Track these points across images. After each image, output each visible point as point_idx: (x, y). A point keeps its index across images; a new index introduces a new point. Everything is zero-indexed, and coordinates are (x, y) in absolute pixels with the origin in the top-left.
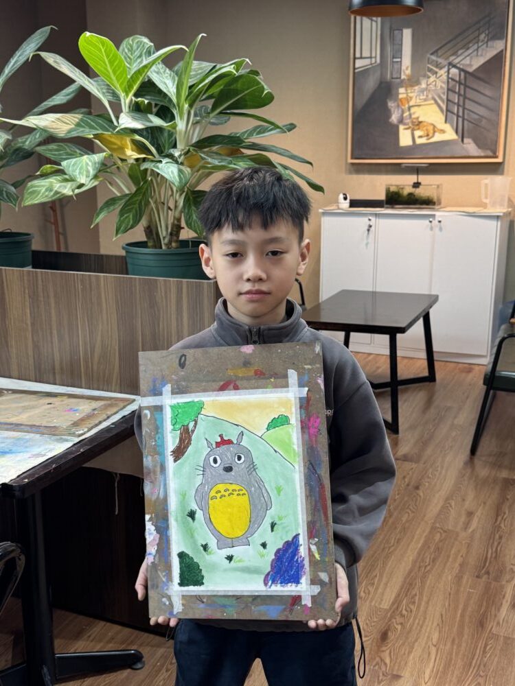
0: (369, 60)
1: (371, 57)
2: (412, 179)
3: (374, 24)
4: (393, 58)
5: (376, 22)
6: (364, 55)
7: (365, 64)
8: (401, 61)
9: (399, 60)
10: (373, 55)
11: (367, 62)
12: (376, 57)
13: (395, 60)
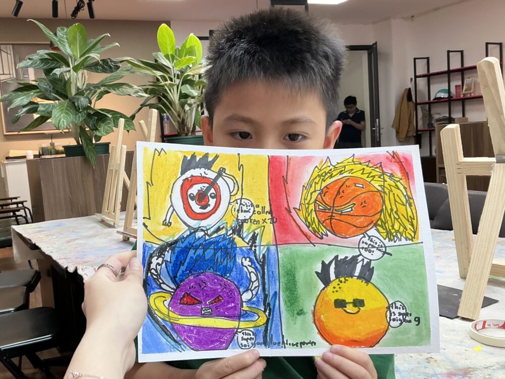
0: (9, 75)
1: (10, 74)
2: (50, 141)
3: (9, 55)
4: (24, 75)
5: (10, 54)
6: (5, 73)
7: (6, 78)
8: (29, 77)
9: (27, 76)
10: (11, 73)
11: (8, 77)
12: (13, 74)
13: (25, 76)
